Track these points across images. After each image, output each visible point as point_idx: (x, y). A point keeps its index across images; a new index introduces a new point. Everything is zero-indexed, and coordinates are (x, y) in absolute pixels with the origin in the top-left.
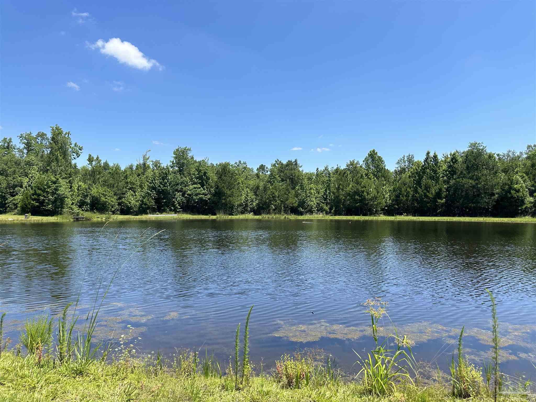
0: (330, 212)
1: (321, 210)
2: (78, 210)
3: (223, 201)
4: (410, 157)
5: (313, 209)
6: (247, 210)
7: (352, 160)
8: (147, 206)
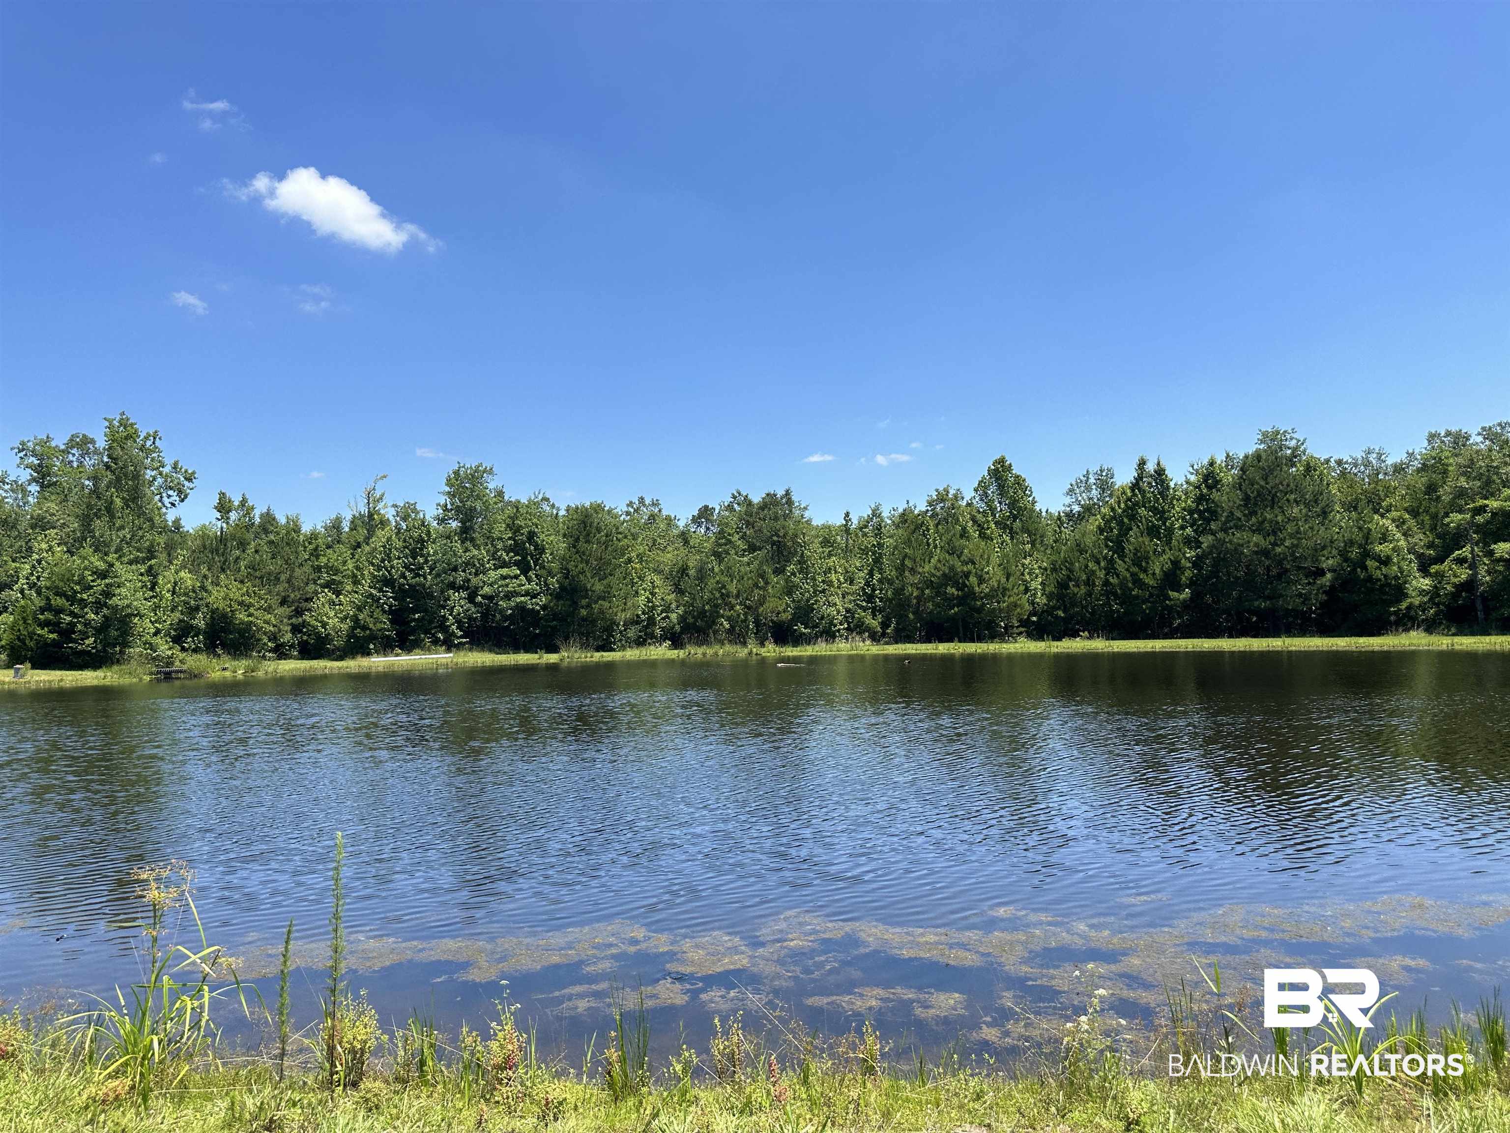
0: (884, 634)
1: (856, 628)
2: (170, 649)
3: (584, 612)
4: (1104, 474)
5: (835, 626)
6: (652, 636)
7: (941, 489)
8: (368, 632)
